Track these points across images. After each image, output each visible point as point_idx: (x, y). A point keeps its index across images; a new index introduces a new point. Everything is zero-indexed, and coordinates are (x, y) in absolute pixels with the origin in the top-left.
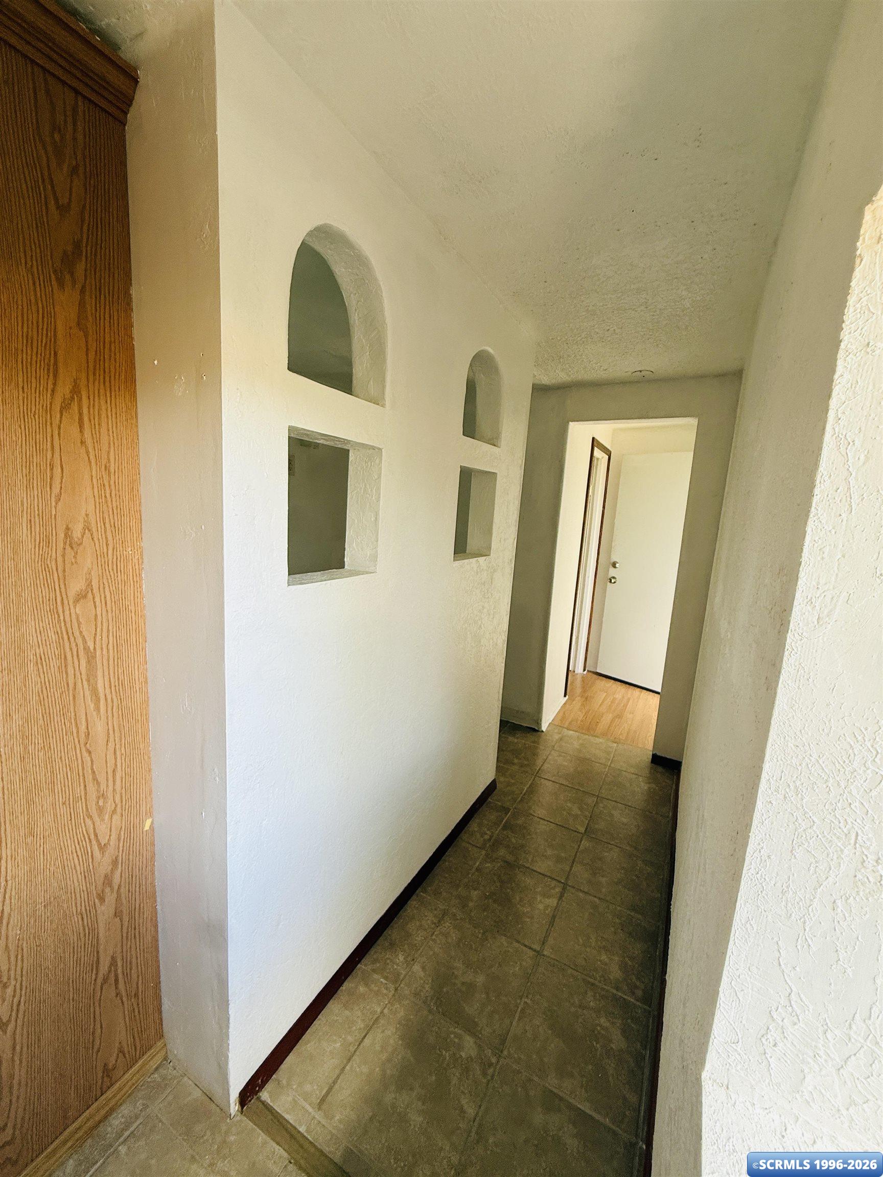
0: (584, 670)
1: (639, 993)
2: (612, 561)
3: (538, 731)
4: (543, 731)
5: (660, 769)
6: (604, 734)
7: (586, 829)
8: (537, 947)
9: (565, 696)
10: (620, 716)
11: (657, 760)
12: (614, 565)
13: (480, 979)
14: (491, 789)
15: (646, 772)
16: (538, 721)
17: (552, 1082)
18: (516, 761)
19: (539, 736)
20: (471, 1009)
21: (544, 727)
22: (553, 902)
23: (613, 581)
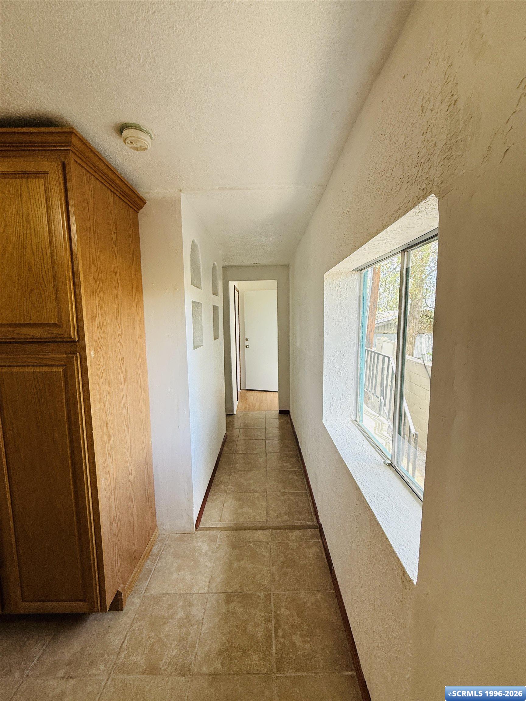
0: (240, 390)
1: (298, 468)
2: (246, 338)
3: (233, 415)
4: (235, 414)
5: (282, 415)
6: (259, 410)
7: (266, 438)
8: (265, 469)
9: (237, 400)
10: (262, 402)
11: (281, 412)
12: (247, 340)
13: (252, 481)
14: (226, 437)
15: (278, 417)
16: (233, 411)
17: (282, 491)
18: (230, 426)
19: (234, 416)
20: (253, 488)
21: (235, 413)
22: (264, 458)
23: (247, 347)
